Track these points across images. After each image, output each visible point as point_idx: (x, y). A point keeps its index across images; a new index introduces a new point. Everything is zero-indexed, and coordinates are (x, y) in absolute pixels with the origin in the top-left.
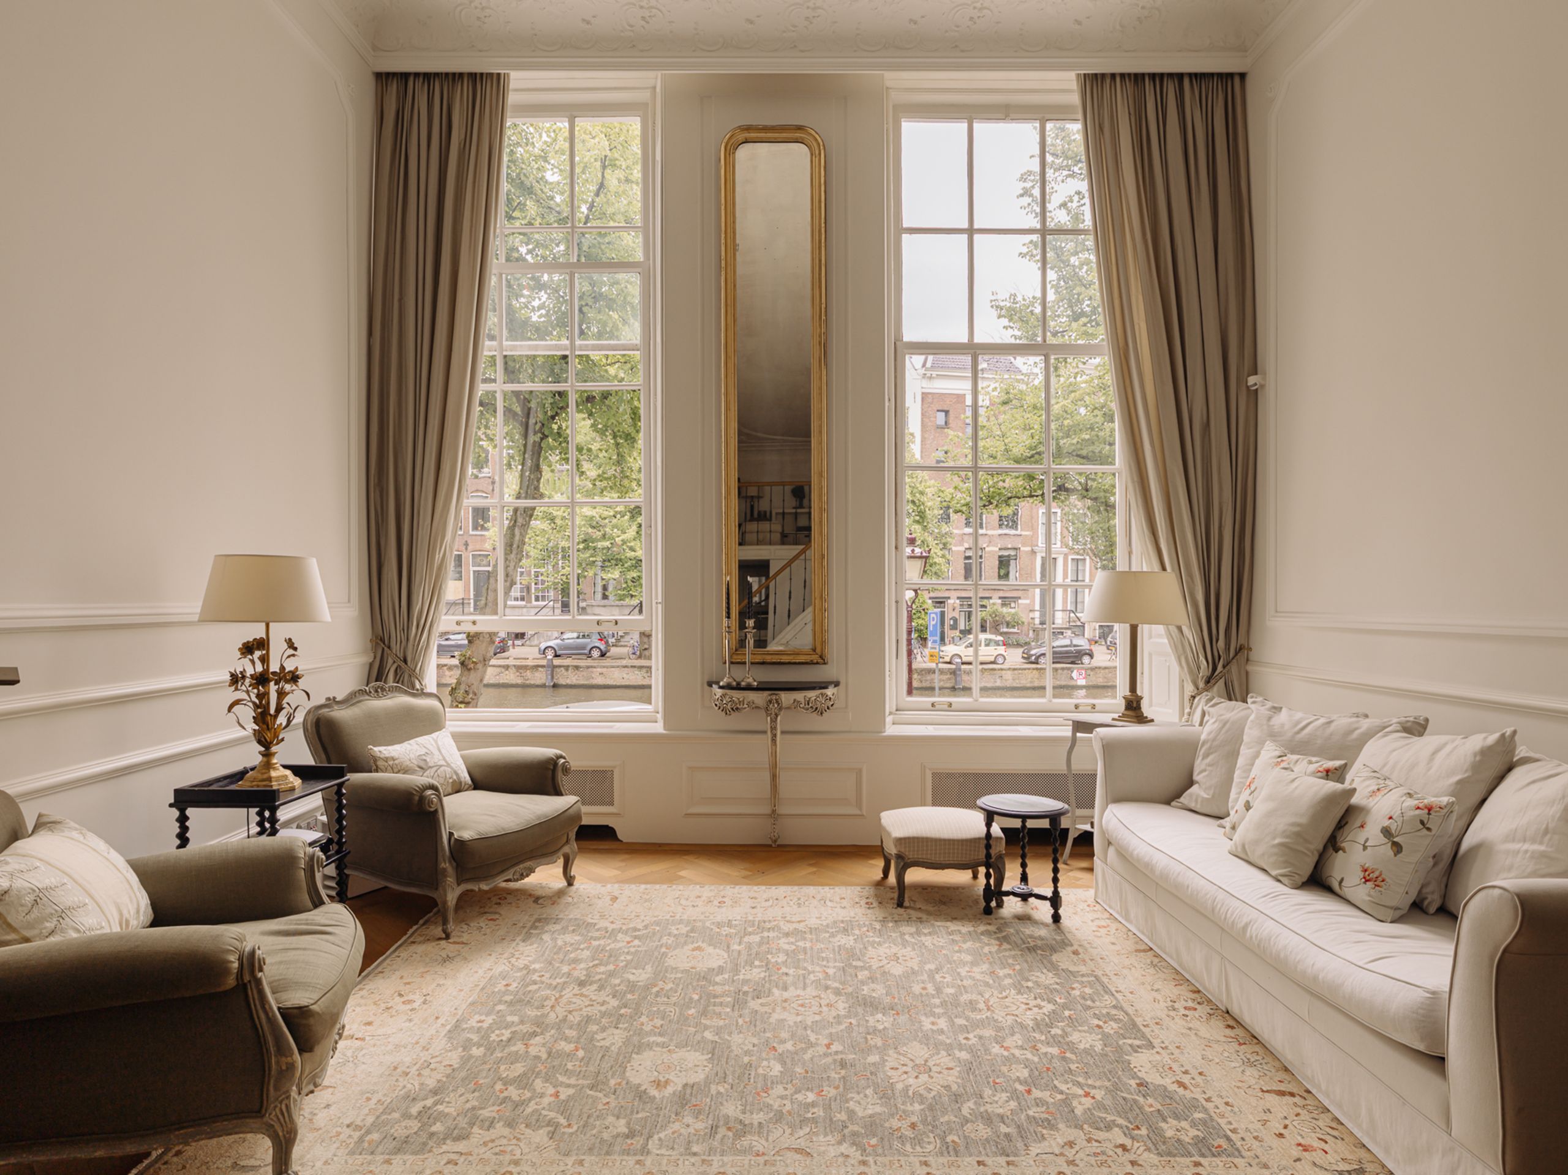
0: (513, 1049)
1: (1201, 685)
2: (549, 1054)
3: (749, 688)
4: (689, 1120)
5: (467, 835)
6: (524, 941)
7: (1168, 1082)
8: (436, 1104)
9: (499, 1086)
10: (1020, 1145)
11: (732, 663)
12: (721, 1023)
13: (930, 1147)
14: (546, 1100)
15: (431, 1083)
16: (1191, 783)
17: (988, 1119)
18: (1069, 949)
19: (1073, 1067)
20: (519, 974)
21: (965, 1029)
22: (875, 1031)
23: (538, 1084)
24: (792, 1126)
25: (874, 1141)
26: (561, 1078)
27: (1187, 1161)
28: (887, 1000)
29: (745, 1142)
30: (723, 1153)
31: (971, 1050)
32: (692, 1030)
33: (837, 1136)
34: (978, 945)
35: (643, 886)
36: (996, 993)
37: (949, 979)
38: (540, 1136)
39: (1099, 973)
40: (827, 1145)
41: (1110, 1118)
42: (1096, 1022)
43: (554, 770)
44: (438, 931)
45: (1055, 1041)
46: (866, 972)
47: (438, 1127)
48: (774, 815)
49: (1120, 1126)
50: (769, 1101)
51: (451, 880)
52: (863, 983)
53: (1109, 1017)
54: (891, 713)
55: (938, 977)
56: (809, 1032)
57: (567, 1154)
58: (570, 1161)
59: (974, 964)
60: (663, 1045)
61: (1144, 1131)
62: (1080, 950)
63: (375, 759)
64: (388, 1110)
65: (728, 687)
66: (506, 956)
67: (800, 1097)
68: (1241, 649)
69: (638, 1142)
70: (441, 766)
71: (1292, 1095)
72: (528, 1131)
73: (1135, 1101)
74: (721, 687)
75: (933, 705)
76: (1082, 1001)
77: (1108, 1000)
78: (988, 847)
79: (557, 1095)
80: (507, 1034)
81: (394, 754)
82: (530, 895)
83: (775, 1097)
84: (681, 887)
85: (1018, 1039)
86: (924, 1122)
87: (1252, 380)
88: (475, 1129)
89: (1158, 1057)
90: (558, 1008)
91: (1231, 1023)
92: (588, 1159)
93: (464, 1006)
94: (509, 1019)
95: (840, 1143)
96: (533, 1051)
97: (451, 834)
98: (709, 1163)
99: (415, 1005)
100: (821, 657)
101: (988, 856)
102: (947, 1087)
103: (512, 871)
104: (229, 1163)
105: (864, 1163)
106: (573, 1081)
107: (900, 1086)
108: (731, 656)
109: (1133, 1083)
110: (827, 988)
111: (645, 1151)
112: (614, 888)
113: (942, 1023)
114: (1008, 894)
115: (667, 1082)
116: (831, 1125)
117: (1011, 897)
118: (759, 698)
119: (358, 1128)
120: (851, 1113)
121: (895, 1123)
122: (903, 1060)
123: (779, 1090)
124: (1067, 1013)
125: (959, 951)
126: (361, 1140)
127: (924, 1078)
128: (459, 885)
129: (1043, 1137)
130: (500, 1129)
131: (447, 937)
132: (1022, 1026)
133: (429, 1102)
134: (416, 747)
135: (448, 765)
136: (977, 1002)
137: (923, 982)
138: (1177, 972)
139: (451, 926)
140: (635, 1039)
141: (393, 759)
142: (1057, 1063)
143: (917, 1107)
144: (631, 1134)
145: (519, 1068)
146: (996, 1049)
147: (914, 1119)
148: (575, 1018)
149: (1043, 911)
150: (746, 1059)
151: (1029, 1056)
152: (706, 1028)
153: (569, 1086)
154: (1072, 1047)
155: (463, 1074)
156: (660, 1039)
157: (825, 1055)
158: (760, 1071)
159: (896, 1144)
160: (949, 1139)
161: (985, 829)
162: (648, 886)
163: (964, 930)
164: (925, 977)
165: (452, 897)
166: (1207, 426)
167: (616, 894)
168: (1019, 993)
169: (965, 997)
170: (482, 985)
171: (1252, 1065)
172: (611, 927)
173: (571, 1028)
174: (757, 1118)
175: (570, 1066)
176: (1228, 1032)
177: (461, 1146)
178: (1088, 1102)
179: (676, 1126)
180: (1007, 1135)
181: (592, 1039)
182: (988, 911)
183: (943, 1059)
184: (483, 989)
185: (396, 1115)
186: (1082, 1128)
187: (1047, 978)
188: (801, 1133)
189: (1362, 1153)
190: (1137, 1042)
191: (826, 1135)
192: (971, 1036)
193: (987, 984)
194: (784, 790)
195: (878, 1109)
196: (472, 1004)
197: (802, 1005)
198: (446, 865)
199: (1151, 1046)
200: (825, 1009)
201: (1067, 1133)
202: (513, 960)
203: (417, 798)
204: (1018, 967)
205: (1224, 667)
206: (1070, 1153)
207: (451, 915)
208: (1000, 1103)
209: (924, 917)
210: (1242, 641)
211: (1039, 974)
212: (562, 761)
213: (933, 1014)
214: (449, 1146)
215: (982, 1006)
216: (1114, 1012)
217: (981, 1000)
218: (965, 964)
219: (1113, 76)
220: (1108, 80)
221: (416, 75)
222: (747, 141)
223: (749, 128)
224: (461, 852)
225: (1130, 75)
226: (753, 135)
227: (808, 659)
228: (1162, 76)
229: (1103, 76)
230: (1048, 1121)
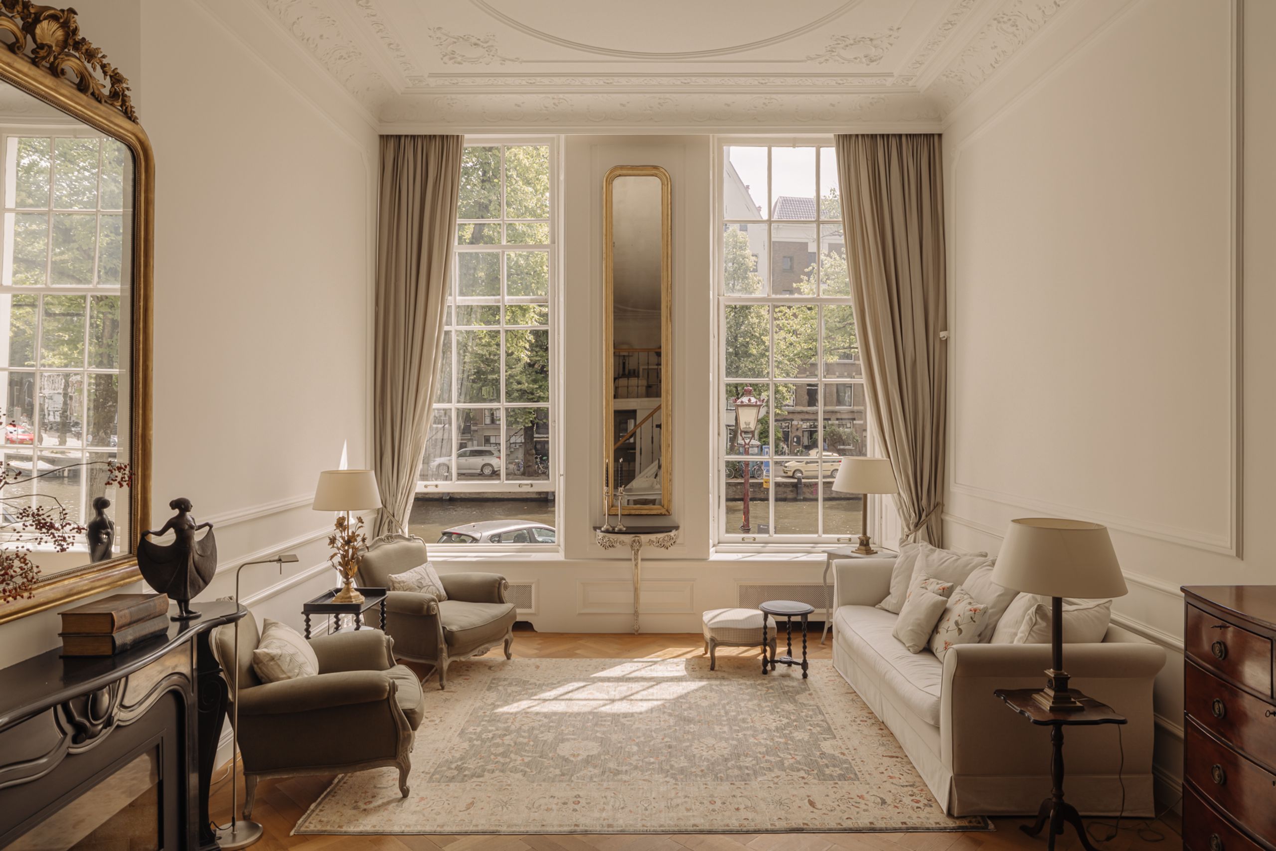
0: (495, 741)
1: (912, 527)
2: (515, 743)
3: (620, 532)
4: (591, 769)
5: (454, 628)
6: (488, 690)
7: (837, 753)
8: (463, 764)
9: (492, 757)
10: (753, 777)
11: (609, 515)
12: (605, 729)
13: (709, 779)
14: (518, 762)
15: (458, 755)
16: (889, 593)
17: (740, 768)
18: (808, 692)
19: (789, 747)
20: (490, 707)
21: (738, 731)
22: (689, 732)
23: (513, 756)
24: (642, 771)
25: (682, 776)
26: (523, 753)
27: (832, 782)
28: (697, 718)
29: (619, 777)
30: (608, 781)
31: (738, 740)
32: (590, 733)
33: (664, 775)
34: (755, 690)
35: (554, 659)
36: (758, 714)
37: (734, 708)
38: (519, 776)
39: (820, 704)
40: (659, 778)
41: (800, 767)
42: (809, 727)
43: (499, 588)
44: (437, 685)
45: (785, 736)
46: (687, 705)
47: (466, 773)
48: (636, 614)
49: (804, 770)
50: (631, 762)
51: (445, 654)
52: (685, 710)
53: (818, 725)
54: (714, 546)
55: (727, 707)
56: (653, 733)
57: (533, 782)
58: (535, 785)
59: (749, 700)
60: (574, 739)
61: (816, 772)
62: (814, 693)
63: (393, 582)
64: (440, 766)
65: (607, 531)
66: (480, 697)
67: (647, 760)
68: (937, 505)
69: (567, 778)
70: (430, 586)
71: (897, 757)
72: (512, 774)
73: (816, 760)
74: (602, 532)
75: (743, 539)
76: (805, 718)
77: (820, 717)
78: (765, 633)
79: (523, 760)
80: (490, 735)
81: (404, 579)
82: (485, 665)
83: (634, 760)
84: (578, 660)
85: (765, 735)
86: (708, 769)
87: (942, 334)
88: (486, 773)
89: (836, 743)
90: (515, 724)
91: (883, 727)
92: (543, 784)
93: (463, 723)
94: (490, 728)
95: (666, 777)
96: (506, 742)
97: (444, 628)
98: (602, 785)
99: (437, 722)
100: (667, 511)
101: (765, 639)
102: (723, 756)
103: (478, 649)
104: (372, 786)
105: (676, 784)
106: (530, 754)
107: (698, 756)
108: (609, 510)
109: (818, 753)
110: (664, 712)
111: (570, 780)
112: (537, 661)
113: (726, 729)
114: (777, 662)
115: (578, 755)
116: (661, 770)
117: (779, 663)
118: (628, 538)
119: (427, 773)
120: (672, 767)
121: (693, 770)
122: (702, 745)
123: (636, 757)
124: (795, 724)
125: (743, 694)
126: (431, 778)
127: (711, 752)
128: (449, 657)
129: (765, 774)
130: (497, 773)
131: (443, 688)
132: (768, 729)
133: (459, 763)
134: (415, 574)
135: (434, 585)
136: (747, 719)
137: (719, 709)
138: (865, 704)
139: (445, 682)
140: (560, 737)
141: (404, 582)
142: (782, 746)
143: (705, 763)
144: (563, 775)
145: (501, 750)
146: (752, 740)
147: (703, 768)
148: (526, 728)
149: (797, 671)
150: (619, 745)
151: (768, 742)
152: (597, 732)
153: (528, 756)
154: (792, 739)
155: (473, 752)
156: (573, 737)
157: (661, 743)
158: (627, 750)
159: (693, 778)
160: (719, 775)
161: (763, 622)
162: (558, 659)
163: (748, 683)
164: (720, 707)
165: (446, 665)
166: (914, 362)
167: (538, 664)
168: (772, 714)
169: (741, 717)
170: (470, 712)
171: (883, 745)
172: (538, 683)
173: (524, 732)
174: (624, 768)
175: (527, 748)
176: (880, 732)
177: (481, 779)
178: (792, 761)
179: (585, 772)
180: (748, 774)
181: (537, 737)
182: (765, 672)
183: (723, 744)
184: (471, 714)
185: (445, 768)
186: (785, 771)
187: (789, 707)
188: (647, 774)
189: (918, 779)
190: (828, 736)
191: (658, 774)
192: (740, 734)
193: (755, 711)
194: (644, 598)
195: (686, 764)
196: (468, 721)
197: (650, 721)
198: (444, 646)
199: (835, 737)
200: (662, 723)
201: (777, 772)
202: (484, 700)
203: (426, 607)
204: (775, 702)
205: (927, 516)
206: (776, 780)
207: (445, 675)
208: (748, 762)
209: (726, 675)
210: (938, 499)
211: (786, 705)
212: (504, 581)
213: (721, 724)
214: (475, 779)
215: (749, 720)
216: (821, 723)
217: (749, 718)
218: (744, 700)
219: (857, 136)
220: (854, 138)
221: (406, 136)
222: (620, 176)
223: (622, 167)
224: (450, 638)
225: (868, 135)
226: (624, 172)
227: (659, 512)
228: (888, 135)
229: (850, 136)
230: (770, 768)
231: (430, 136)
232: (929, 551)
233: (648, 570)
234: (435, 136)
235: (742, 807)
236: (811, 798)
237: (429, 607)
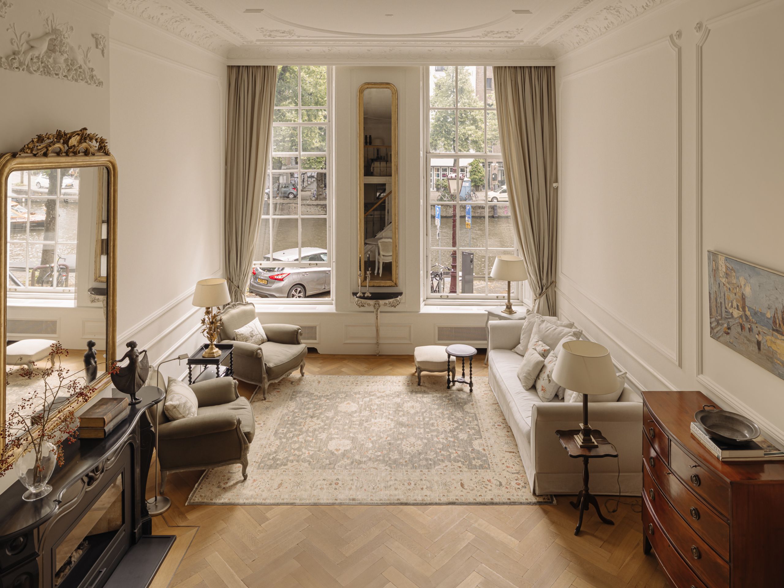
0: (294, 439)
1: (538, 296)
2: (305, 441)
3: (368, 298)
4: (346, 460)
5: (271, 365)
6: (290, 400)
7: (481, 449)
8: (276, 456)
9: (292, 451)
10: (433, 466)
11: (361, 286)
12: (355, 431)
13: (409, 467)
14: (306, 455)
15: (273, 450)
16: (520, 343)
17: (427, 460)
18: (471, 403)
19: (456, 444)
20: (291, 414)
21: (428, 433)
22: (401, 433)
23: (303, 450)
24: (374, 462)
25: (395, 465)
26: (310, 448)
27: (475, 470)
28: (407, 423)
29: (361, 466)
30: (354, 469)
31: (428, 439)
32: (346, 433)
33: (385, 464)
34: (441, 402)
35: (329, 376)
36: (441, 419)
37: (428, 415)
38: (306, 464)
39: (477, 413)
40: (382, 466)
41: (460, 459)
42: (469, 430)
43: (297, 335)
44: (261, 396)
45: (453, 436)
46: (402, 413)
47: (278, 462)
48: (377, 344)
49: (461, 462)
50: (368, 455)
51: (266, 380)
52: (401, 416)
53: (473, 428)
54: (424, 301)
55: (425, 414)
56: (381, 434)
57: (314, 469)
58: (315, 471)
59: (438, 409)
60: (338, 438)
61: (467, 463)
62: (475, 404)
63: (237, 335)
64: (264, 457)
65: (360, 297)
66: (286, 406)
67: (376, 454)
68: (552, 282)
69: (332, 466)
70: (257, 334)
71: (513, 452)
72: (303, 463)
73: (469, 454)
74: (357, 297)
75: (441, 297)
76: (467, 423)
77: (476, 422)
78: (449, 365)
79: (309, 453)
80: (291, 435)
81: (242, 332)
82: (289, 381)
83: (370, 454)
84: (342, 377)
85: (443, 436)
86: (409, 460)
87: (555, 185)
88: (289, 463)
89: (482, 441)
90: (305, 426)
91: (509, 430)
92: (319, 470)
93: (277, 425)
94: (291, 429)
95: (386, 466)
96: (300, 440)
97: (265, 364)
98: (351, 471)
99: (262, 425)
100: (396, 284)
101: (449, 368)
102: (418, 451)
103: (285, 375)
105: (391, 471)
106: (313, 449)
107: (405, 450)
108: (361, 284)
109: (470, 449)
110: (389, 418)
111: (334, 468)
112: (318, 377)
113: (422, 431)
114: (456, 381)
115: (339, 449)
116: (384, 461)
117: (457, 382)
118: (372, 302)
119: (257, 462)
120: (390, 458)
121: (401, 461)
122: (408, 442)
123: (371, 452)
124: (461, 427)
125: (434, 404)
126: (259, 466)
127: (412, 448)
128: (268, 381)
129: (440, 464)
130: (295, 463)
131: (265, 399)
132: (445, 432)
133: (274, 455)
134: (249, 328)
135: (260, 334)
136: (434, 423)
137: (420, 416)
138: (502, 412)
139: (266, 396)
140: (330, 436)
141: (242, 334)
142: (451, 444)
143: (408, 456)
144: (330, 464)
145: (297, 445)
146: (435, 439)
147: (407, 460)
148: (311, 429)
149: (467, 388)
150: (362, 442)
151: (444, 441)
152: (351, 432)
153: (312, 451)
154: (458, 438)
155: (282, 447)
156: (337, 436)
157: (385, 441)
158: (366, 446)
159: (401, 466)
160: (415, 465)
161: (448, 359)
162: (331, 376)
163: (438, 395)
164: (420, 414)
165: (266, 386)
166: (538, 200)
167: (320, 380)
168: (449, 420)
169: (432, 422)
170: (280, 417)
171: (507, 443)
172: (319, 395)
173: (310, 432)
174: (364, 459)
175: (311, 445)
176: (507, 434)
177: (286, 467)
178: (455, 455)
179: (342, 462)
180: (430, 464)
181: (317, 436)
182: (448, 388)
183: (419, 442)
184: (281, 419)
185: (266, 459)
186: (451, 462)
187: (459, 414)
188: (376, 463)
189: (522, 468)
190: (478, 437)
191: (382, 464)
192: (429, 435)
193: (440, 417)
194: (382, 333)
195: (397, 457)
196: (279, 424)
197: (380, 425)
198: (265, 376)
199: (481, 438)
200: (387, 426)
201: (447, 463)
202: (288, 408)
203: (255, 353)
204: (451, 410)
205: (546, 289)
206: (445, 468)
207: (266, 392)
208: (431, 455)
209: (426, 390)
210: (553, 279)
211: (457, 413)
212: (300, 330)
213: (420, 428)
214: (282, 467)
215: (436, 425)
216: (475, 427)
217: (436, 422)
218: (434, 409)
219: (506, 67)
220: (504, 68)
221: (243, 66)
222: (367, 88)
223: (369, 84)
224: (269, 370)
225: (512, 67)
226: (370, 86)
227: (390, 284)
228: (524, 67)
229: (502, 67)
230: (443, 460)
231: (257, 66)
232: (541, 321)
233: (384, 319)
234: (260, 66)
235: (425, 487)
236: (462, 482)
237: (257, 353)
